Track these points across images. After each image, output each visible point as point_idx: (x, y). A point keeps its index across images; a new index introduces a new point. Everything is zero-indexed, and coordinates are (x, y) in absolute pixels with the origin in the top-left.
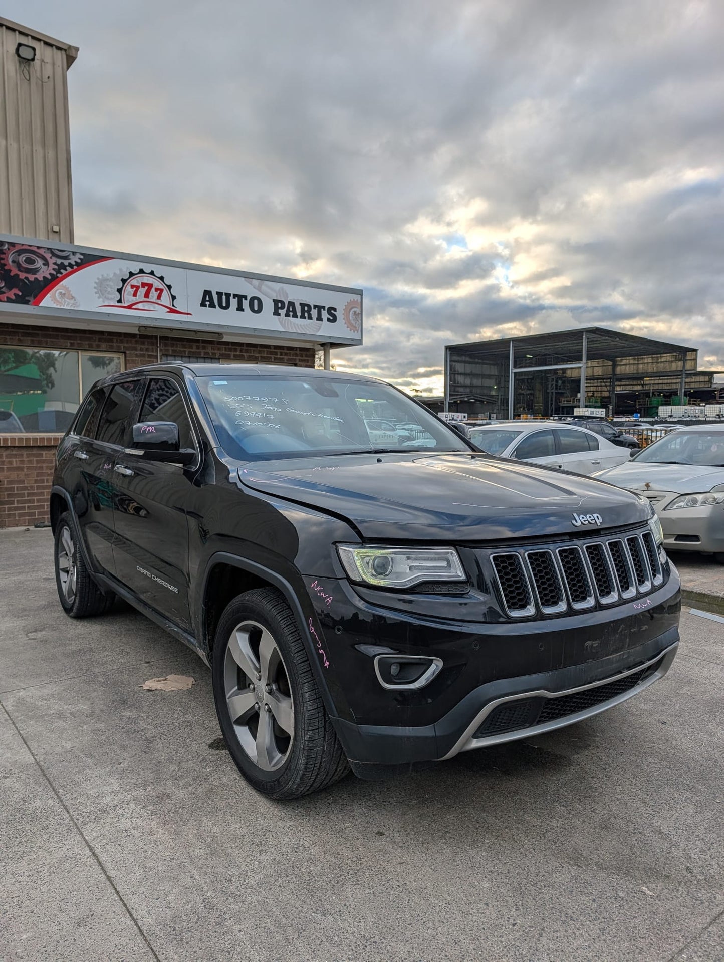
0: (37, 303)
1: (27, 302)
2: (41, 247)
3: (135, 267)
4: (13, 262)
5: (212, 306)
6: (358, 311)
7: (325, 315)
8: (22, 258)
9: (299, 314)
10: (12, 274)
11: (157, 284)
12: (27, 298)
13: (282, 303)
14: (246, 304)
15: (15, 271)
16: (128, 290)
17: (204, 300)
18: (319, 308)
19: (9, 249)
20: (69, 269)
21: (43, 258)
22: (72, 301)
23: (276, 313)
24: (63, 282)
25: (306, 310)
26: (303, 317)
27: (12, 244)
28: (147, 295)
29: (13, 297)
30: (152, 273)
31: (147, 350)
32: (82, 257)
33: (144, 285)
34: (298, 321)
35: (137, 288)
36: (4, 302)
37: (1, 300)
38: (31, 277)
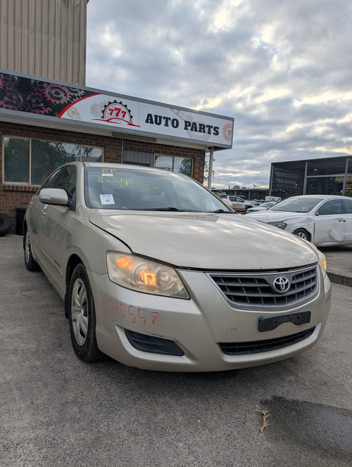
0: (60, 116)
1: (54, 115)
2: (63, 86)
3: (112, 99)
4: (49, 93)
5: (152, 122)
6: (231, 130)
7: (212, 131)
8: (53, 92)
9: (198, 129)
10: (48, 99)
11: (123, 109)
12: (55, 113)
13: (190, 123)
14: (170, 123)
15: (49, 98)
16: (108, 111)
17: (147, 119)
18: (210, 127)
19: (47, 86)
20: (77, 99)
21: (64, 92)
22: (78, 116)
23: (186, 128)
24: (74, 106)
25: (202, 128)
26: (200, 131)
27: (49, 84)
28: (117, 115)
29: (48, 112)
30: (121, 103)
31: (116, 146)
32: (84, 92)
33: (116, 109)
34: (198, 133)
35: (113, 110)
36: (43, 114)
37: (40, 113)
38: (58, 102)
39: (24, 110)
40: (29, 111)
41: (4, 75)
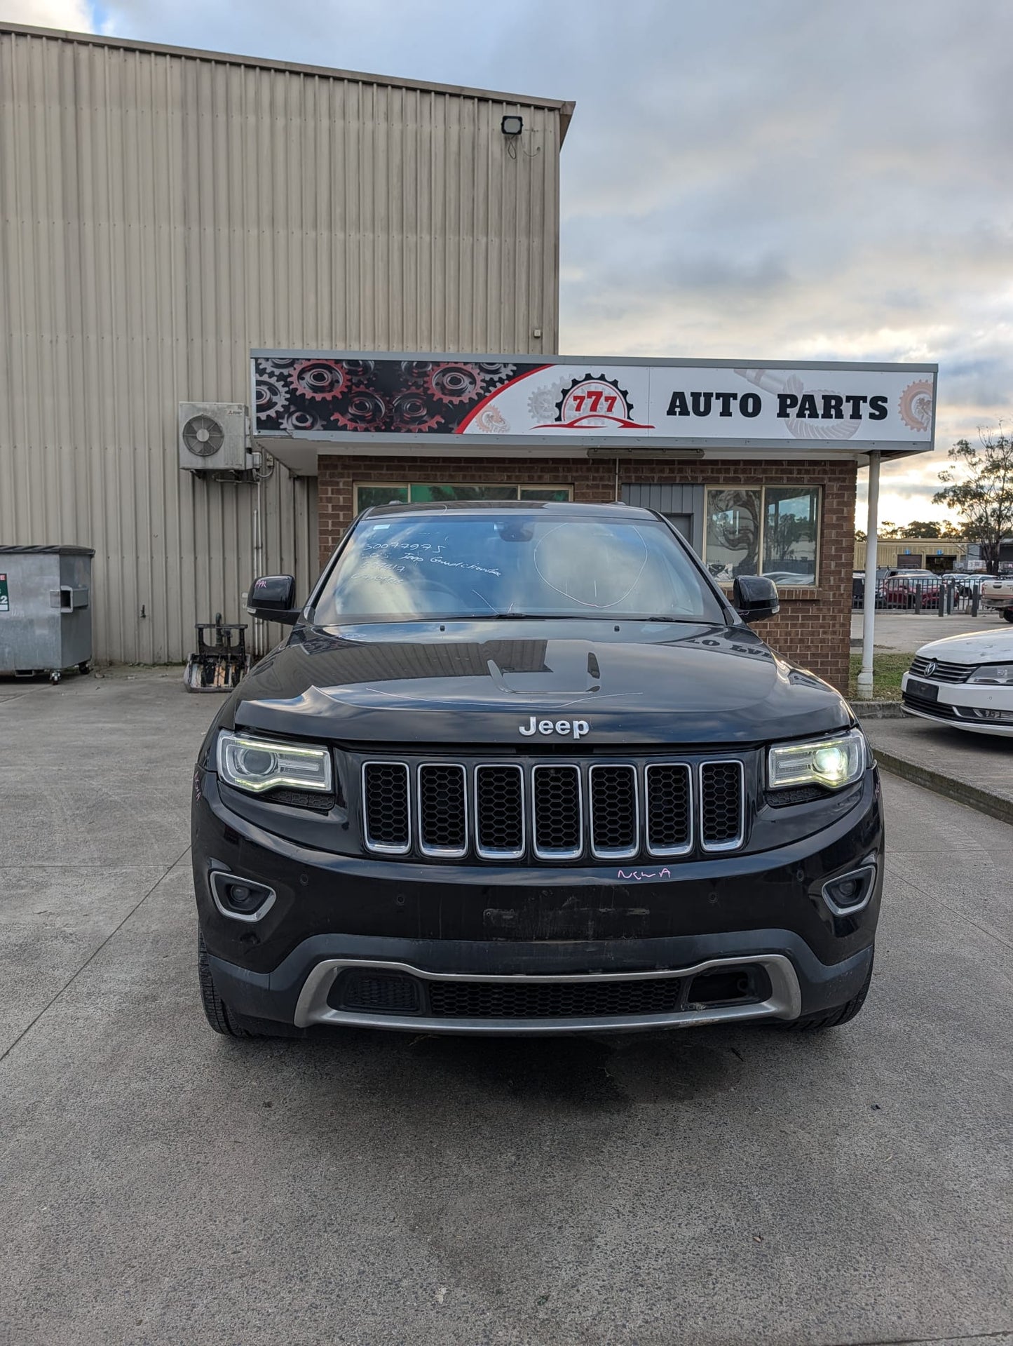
0: (461, 432)
1: (449, 431)
2: (468, 363)
3: (579, 372)
4: (437, 384)
5: (684, 412)
6: (928, 397)
7: (865, 409)
8: (447, 378)
9: (820, 412)
10: (435, 399)
11: (609, 391)
12: (450, 426)
13: (794, 398)
14: (735, 405)
15: (438, 395)
16: (571, 403)
17: (673, 405)
18: (856, 400)
19: (433, 370)
20: (499, 385)
21: (471, 376)
22: (501, 425)
23: (783, 414)
24: (492, 402)
25: (833, 406)
26: (827, 415)
27: (437, 364)
28: (594, 408)
29: (435, 426)
30: (602, 378)
31: (602, 479)
32: (515, 368)
33: (590, 394)
34: (820, 422)
35: (582, 399)
36: (426, 432)
37: (420, 431)
38: (456, 400)
39: (388, 430)
40: (398, 430)
41: (349, 362)
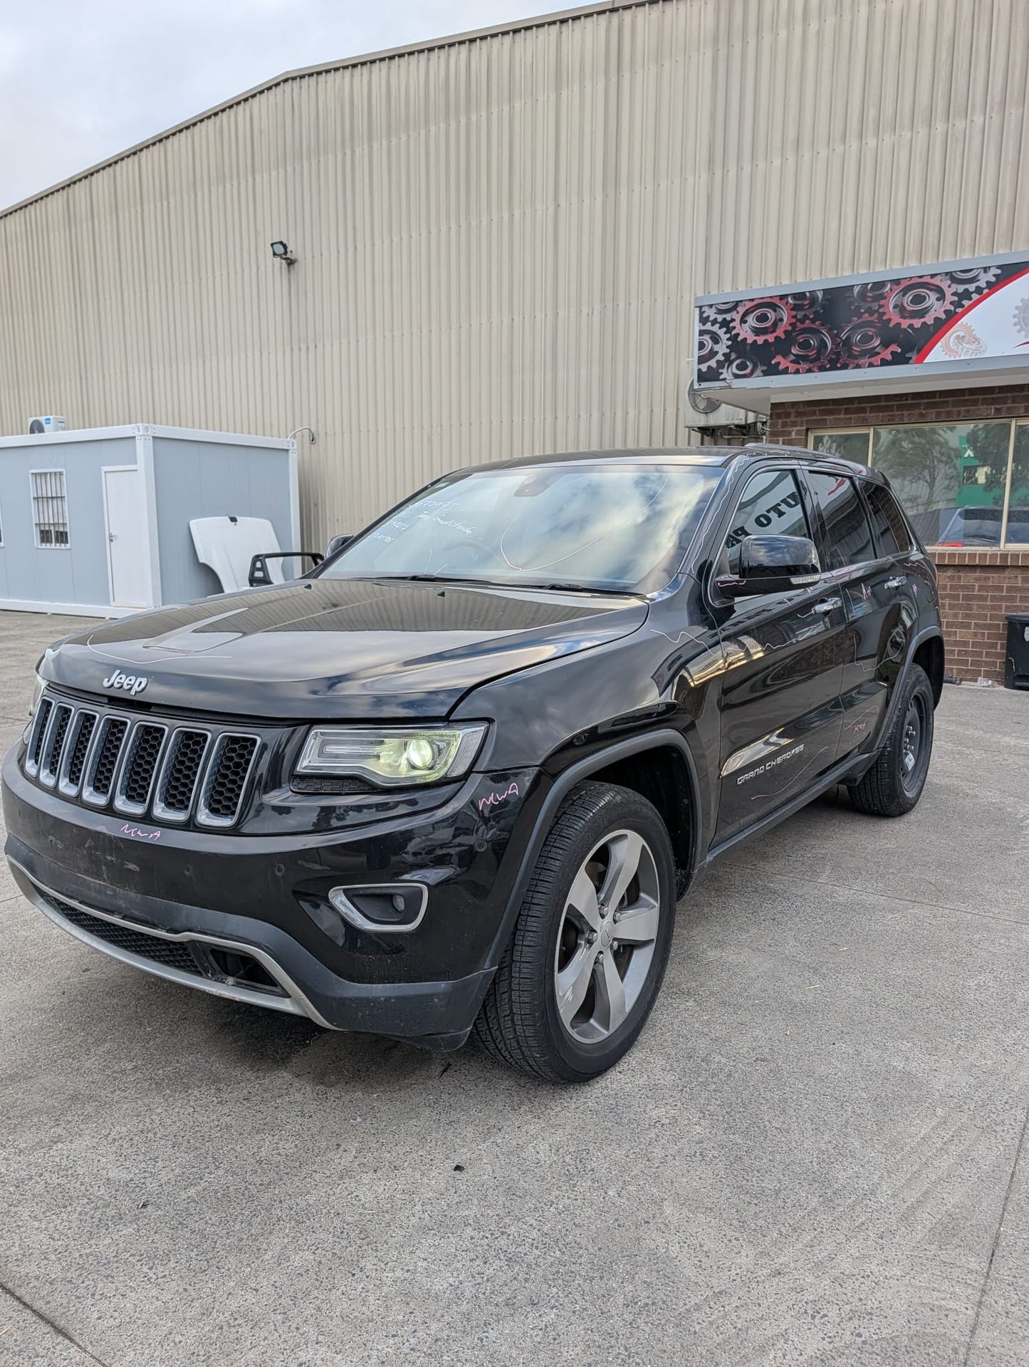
0: (921, 360)
1: (906, 361)
2: (936, 275)
4: (895, 307)
8: (909, 297)
10: (892, 324)
12: (907, 355)
15: (895, 318)
19: (891, 290)
20: (975, 297)
21: (939, 290)
22: (974, 346)
24: (964, 320)
27: (896, 282)
29: (889, 358)
32: (999, 272)
36: (878, 366)
37: (871, 365)
38: (917, 323)
39: (833, 368)
40: (845, 367)
41: (795, 296)
